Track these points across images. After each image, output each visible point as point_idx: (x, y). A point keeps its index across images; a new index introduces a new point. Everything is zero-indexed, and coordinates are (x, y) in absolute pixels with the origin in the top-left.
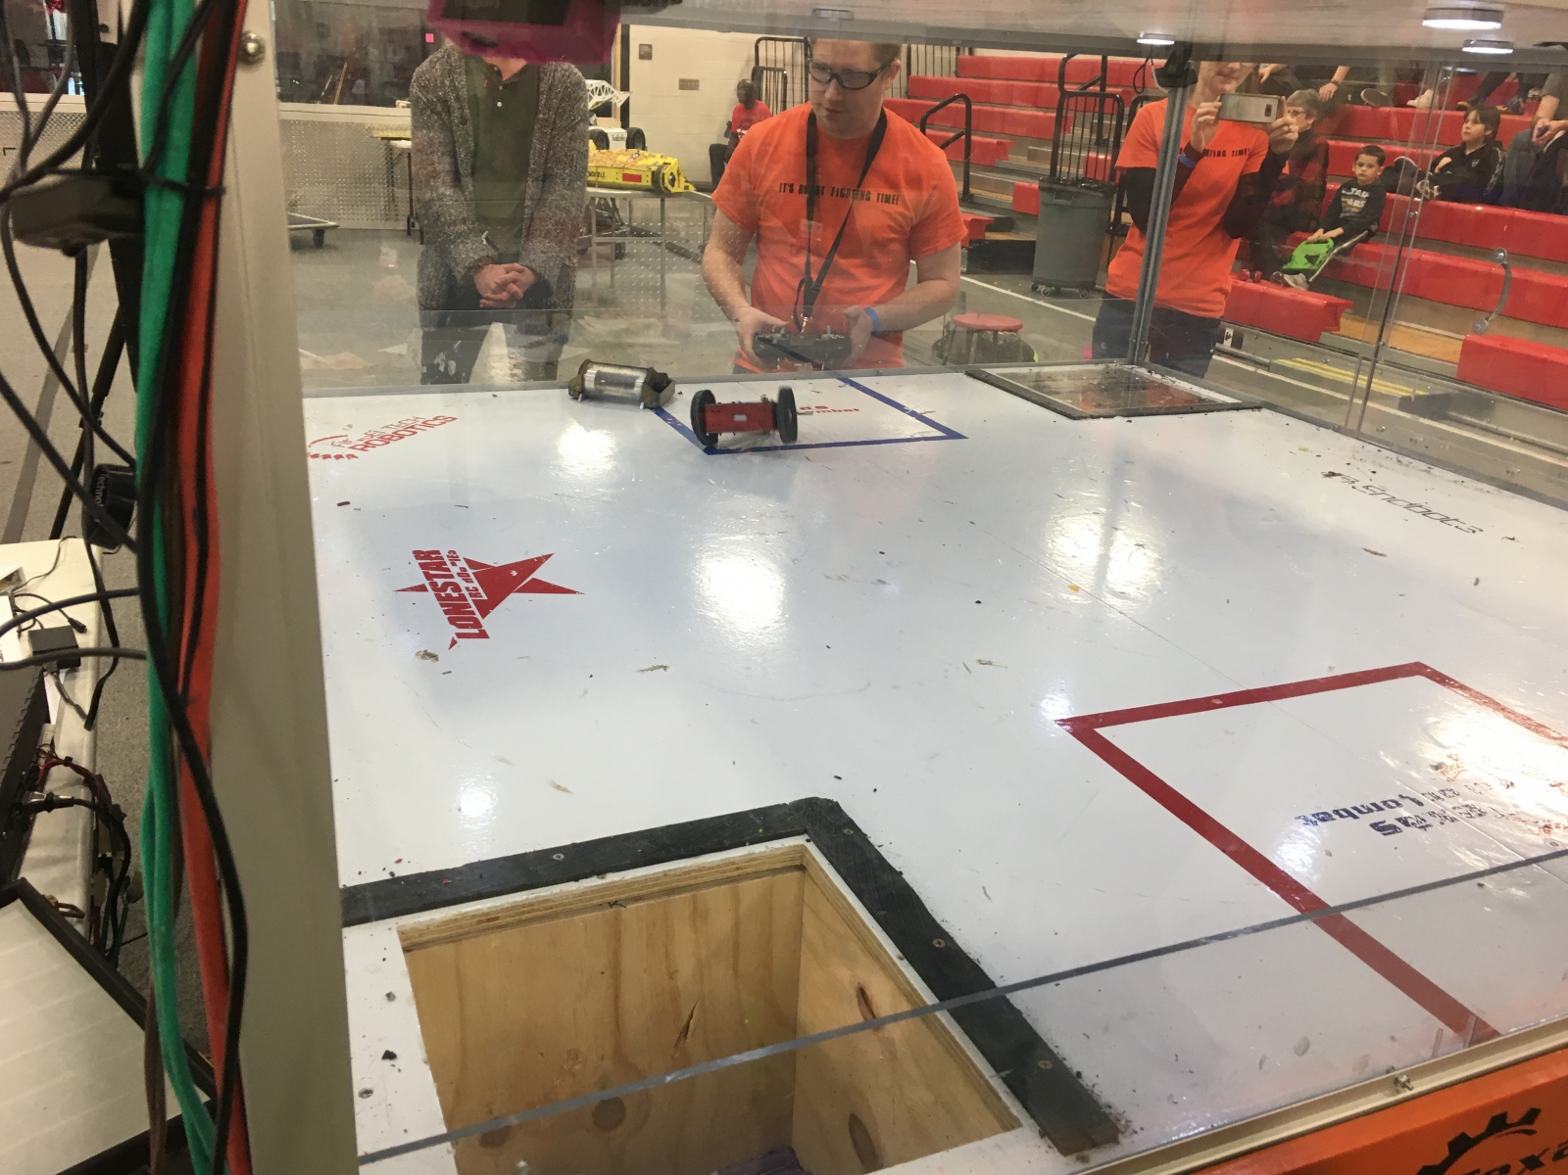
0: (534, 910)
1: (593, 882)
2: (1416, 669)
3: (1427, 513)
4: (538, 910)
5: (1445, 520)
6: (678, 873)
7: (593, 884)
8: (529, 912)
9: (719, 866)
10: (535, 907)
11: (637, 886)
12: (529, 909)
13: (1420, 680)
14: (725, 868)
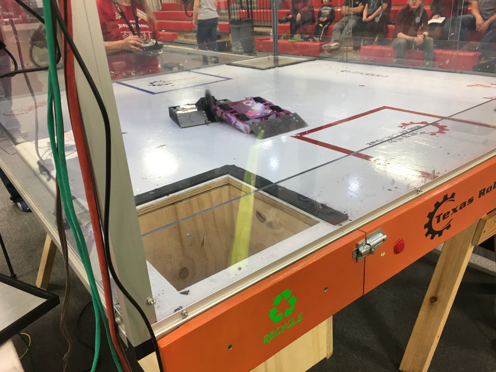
0: (149, 209)
1: (166, 197)
2: (384, 108)
3: (372, 75)
4: (150, 209)
5: (378, 76)
6: (191, 191)
7: (166, 198)
8: (147, 210)
9: (204, 187)
10: (149, 208)
11: (180, 197)
12: (147, 208)
13: (386, 109)
14: (205, 188)
